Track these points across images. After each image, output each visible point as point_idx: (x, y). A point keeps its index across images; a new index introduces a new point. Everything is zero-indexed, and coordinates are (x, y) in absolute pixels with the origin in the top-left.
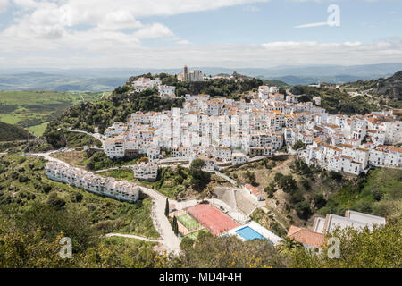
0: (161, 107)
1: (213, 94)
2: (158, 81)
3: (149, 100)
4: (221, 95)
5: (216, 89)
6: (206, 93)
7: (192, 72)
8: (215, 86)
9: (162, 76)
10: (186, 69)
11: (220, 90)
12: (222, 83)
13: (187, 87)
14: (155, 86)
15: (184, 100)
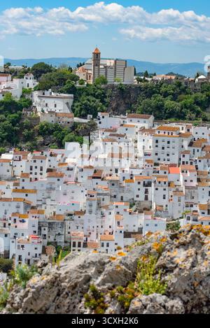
0: (41, 139)
1: (161, 114)
2: (31, 82)
3: (14, 123)
4: (180, 117)
5: (168, 103)
6: (146, 112)
7: (110, 63)
8: (166, 95)
9: (40, 70)
10: (97, 56)
11: (176, 106)
12: (180, 87)
13: (102, 98)
14: (26, 92)
15: (93, 127)
